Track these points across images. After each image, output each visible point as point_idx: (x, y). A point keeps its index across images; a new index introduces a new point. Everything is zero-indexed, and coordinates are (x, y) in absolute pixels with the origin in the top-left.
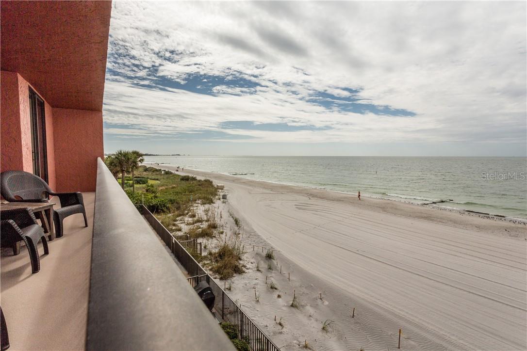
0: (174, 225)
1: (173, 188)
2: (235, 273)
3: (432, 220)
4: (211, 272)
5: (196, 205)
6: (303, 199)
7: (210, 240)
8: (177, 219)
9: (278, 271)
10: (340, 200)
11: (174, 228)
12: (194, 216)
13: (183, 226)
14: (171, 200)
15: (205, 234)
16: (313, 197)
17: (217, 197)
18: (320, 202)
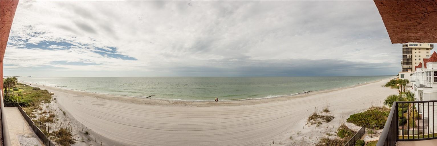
0: (32, 114)
1: (30, 93)
2: (70, 143)
3: (152, 104)
4: (56, 143)
5: (42, 103)
6: (95, 99)
7: (52, 124)
8: (34, 110)
9: (93, 140)
10: (112, 99)
11: (32, 116)
12: (41, 110)
13: (36, 115)
14: (29, 101)
15: (49, 120)
16: (99, 98)
17: (51, 99)
18: (103, 100)
